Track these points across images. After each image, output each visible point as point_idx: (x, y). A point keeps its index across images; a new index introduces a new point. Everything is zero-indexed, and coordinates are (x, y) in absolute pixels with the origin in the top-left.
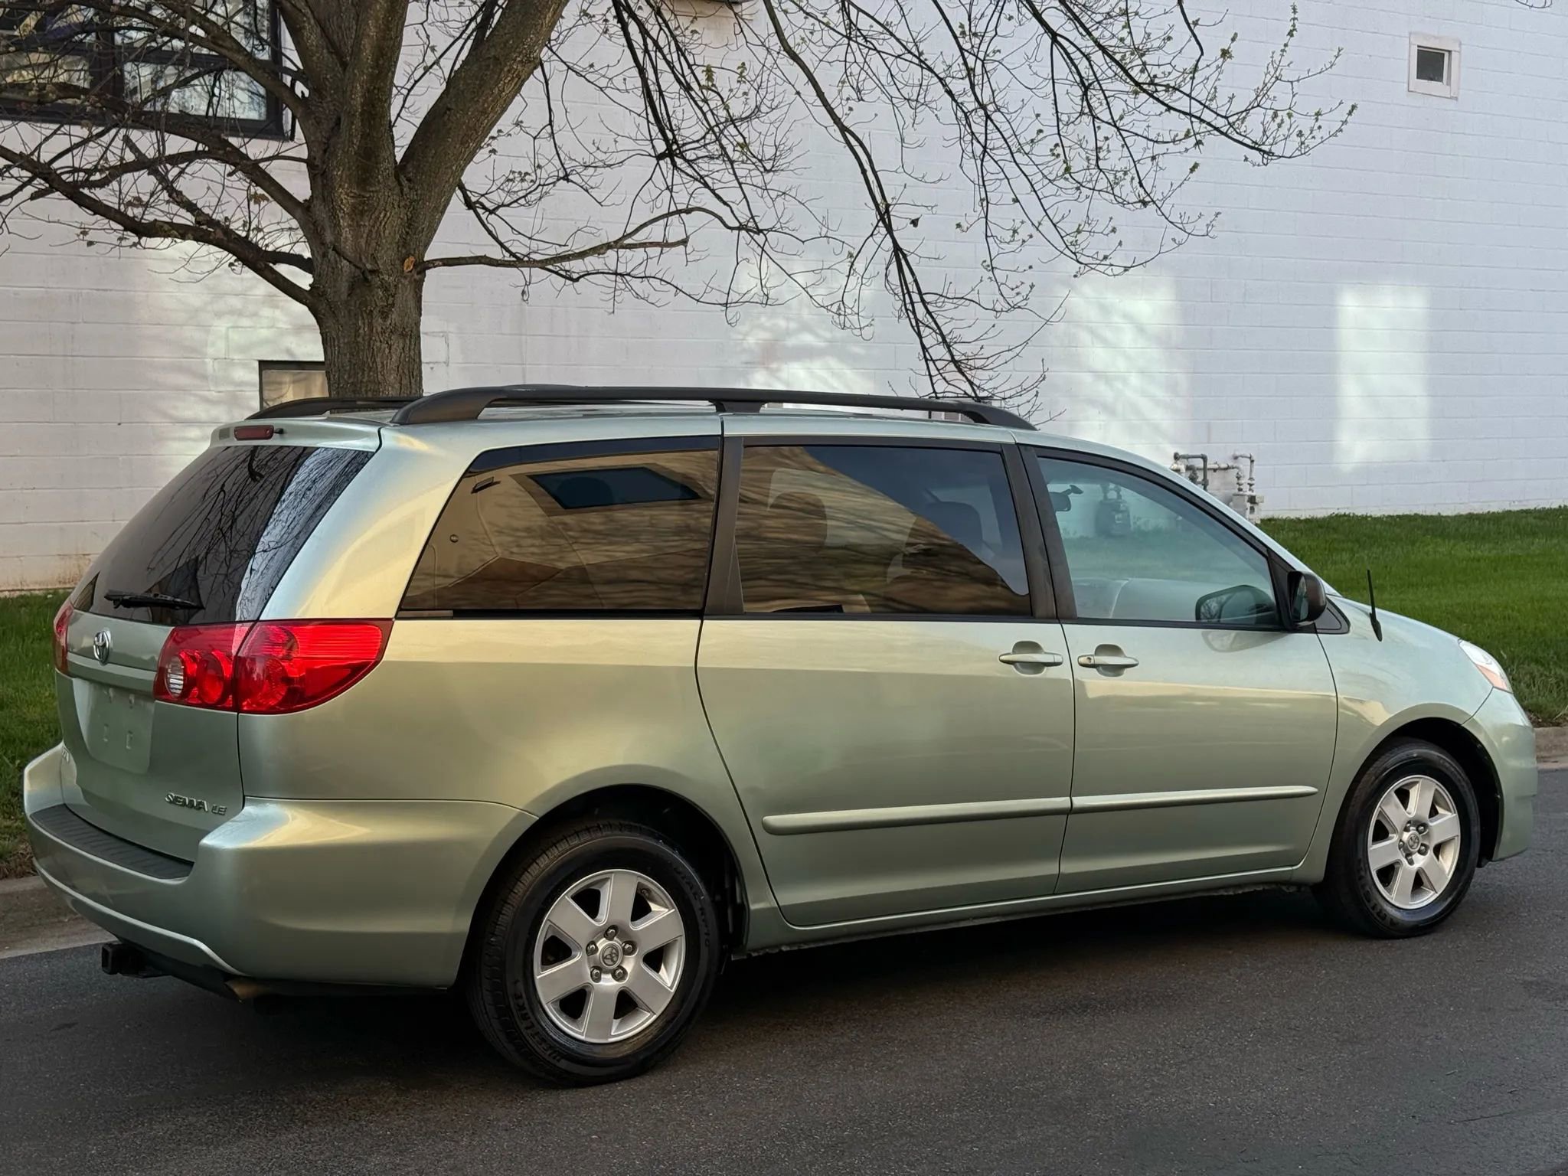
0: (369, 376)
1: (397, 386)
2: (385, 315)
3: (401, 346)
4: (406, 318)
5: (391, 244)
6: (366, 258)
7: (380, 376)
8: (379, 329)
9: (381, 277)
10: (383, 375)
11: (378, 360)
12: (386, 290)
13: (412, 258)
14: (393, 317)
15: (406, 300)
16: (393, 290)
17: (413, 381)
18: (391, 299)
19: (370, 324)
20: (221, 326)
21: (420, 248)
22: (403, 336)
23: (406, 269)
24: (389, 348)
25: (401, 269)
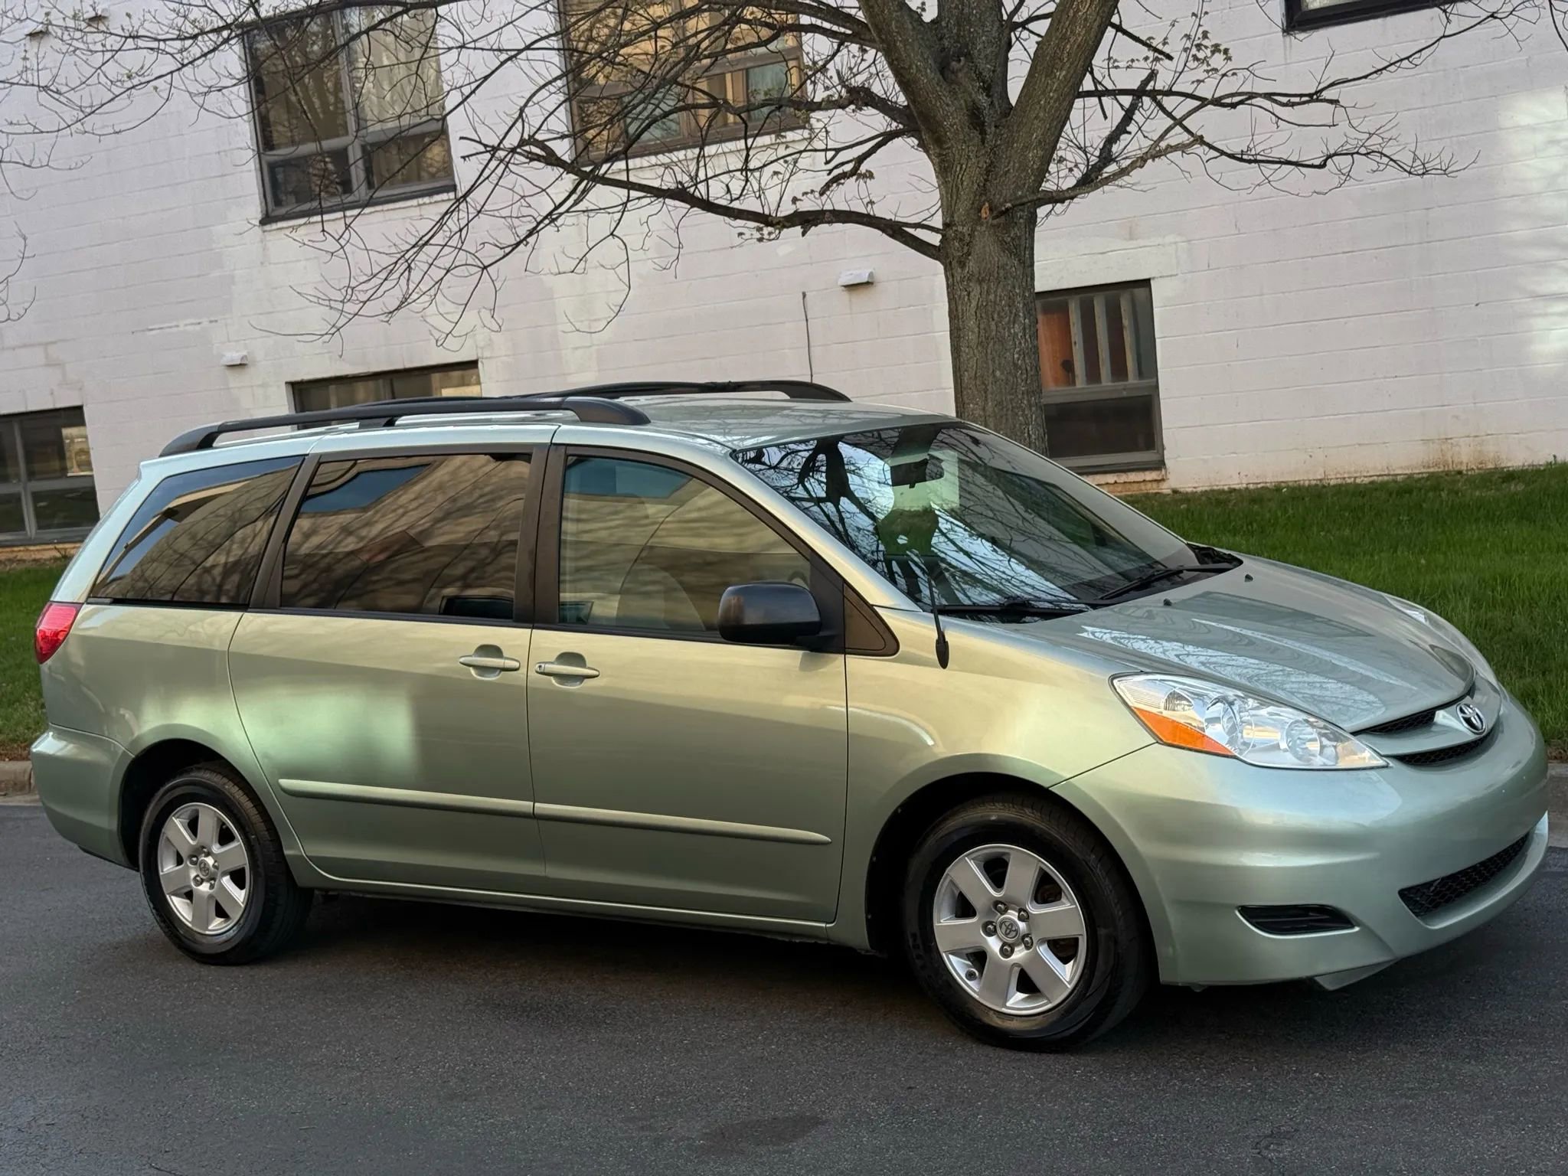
1: (976, 330)
3: (979, 291)
4: (984, 264)
5: (968, 194)
8: (959, 279)
9: (954, 228)
12: (961, 240)
13: (987, 205)
14: (971, 264)
15: (983, 246)
16: (967, 239)
18: (966, 248)
21: (1004, 192)
22: (980, 282)
23: (984, 216)
24: (969, 295)
25: (976, 218)
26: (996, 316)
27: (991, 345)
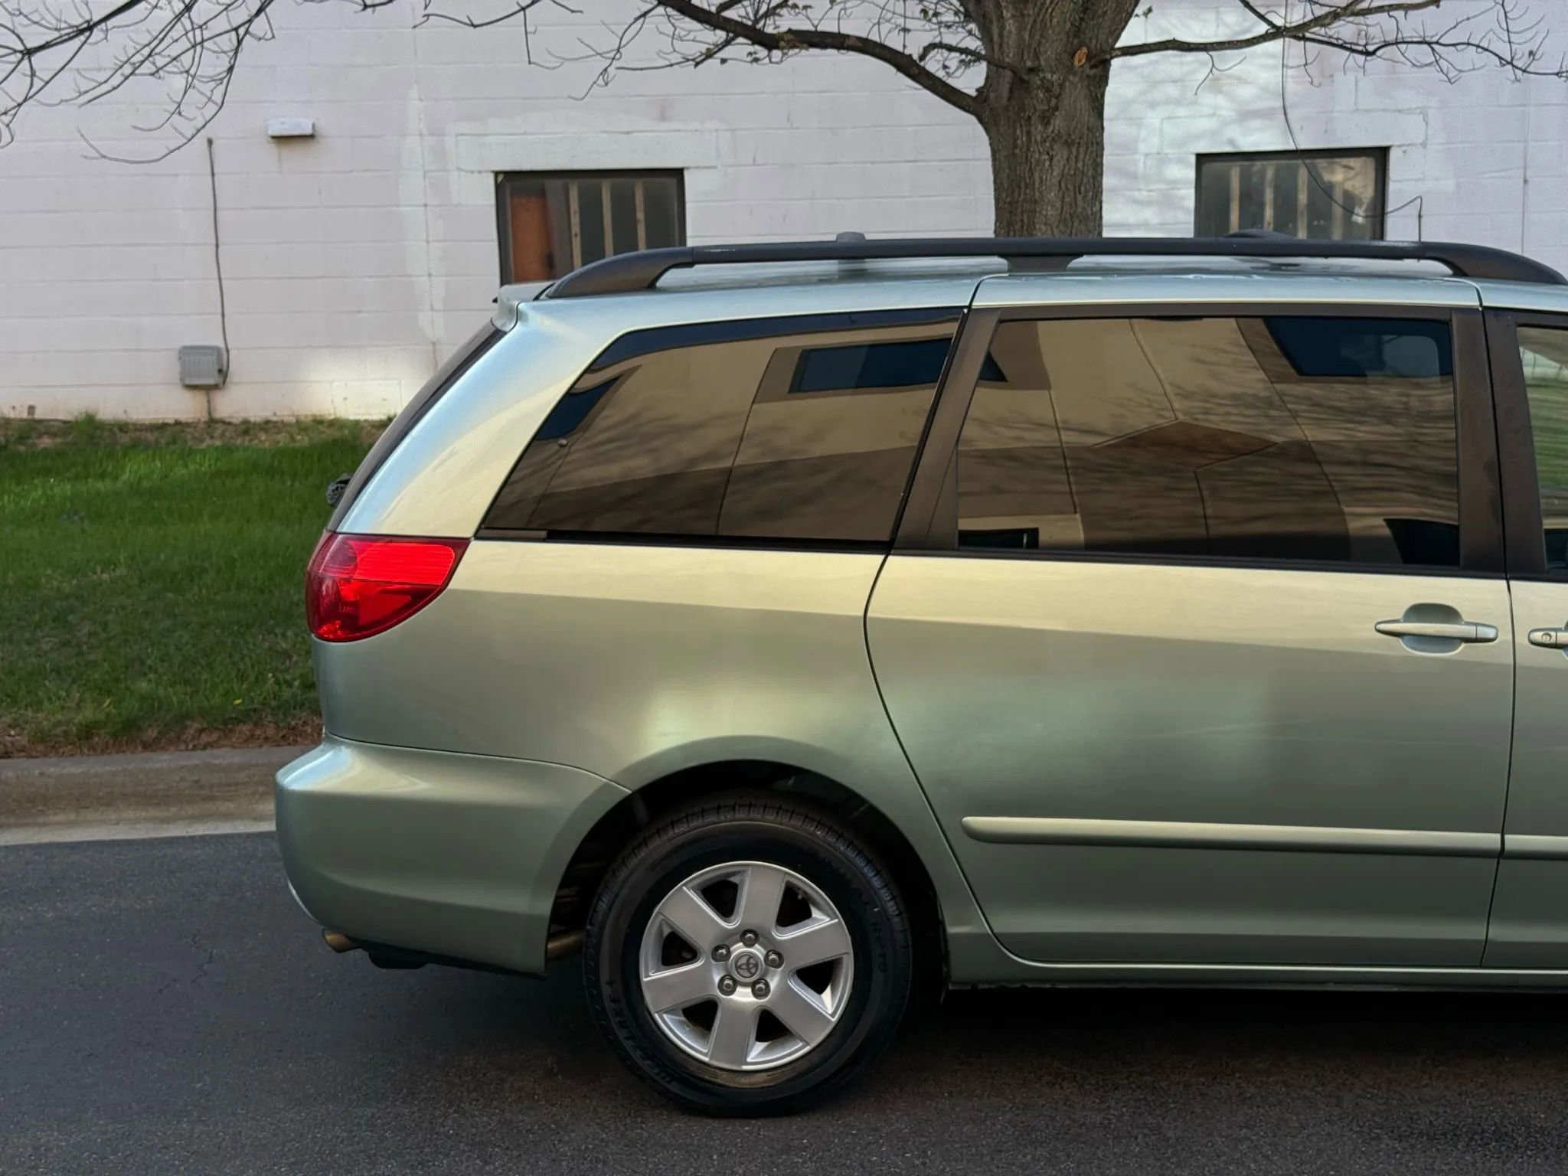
0: (1026, 194)
1: (1058, 204)
2: (1046, 120)
3: (1065, 157)
4: (1074, 123)
5: (1059, 34)
6: (1029, 53)
7: (1037, 194)
8: (1039, 138)
9: (1041, 75)
10: (1041, 193)
11: (1036, 176)
12: (1048, 90)
13: (1085, 50)
14: (1057, 122)
15: (1075, 102)
16: (1056, 90)
17: (1080, 198)
18: (1054, 101)
19: (1029, 133)
20: (1154, 118)
21: (1100, 36)
22: (1068, 144)
23: (1076, 63)
24: (1051, 159)
25: (1069, 64)
26: (1083, 188)
27: (1076, 223)
